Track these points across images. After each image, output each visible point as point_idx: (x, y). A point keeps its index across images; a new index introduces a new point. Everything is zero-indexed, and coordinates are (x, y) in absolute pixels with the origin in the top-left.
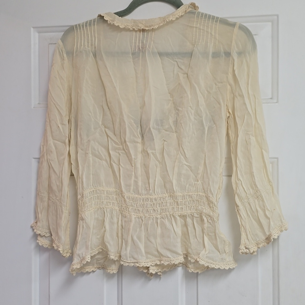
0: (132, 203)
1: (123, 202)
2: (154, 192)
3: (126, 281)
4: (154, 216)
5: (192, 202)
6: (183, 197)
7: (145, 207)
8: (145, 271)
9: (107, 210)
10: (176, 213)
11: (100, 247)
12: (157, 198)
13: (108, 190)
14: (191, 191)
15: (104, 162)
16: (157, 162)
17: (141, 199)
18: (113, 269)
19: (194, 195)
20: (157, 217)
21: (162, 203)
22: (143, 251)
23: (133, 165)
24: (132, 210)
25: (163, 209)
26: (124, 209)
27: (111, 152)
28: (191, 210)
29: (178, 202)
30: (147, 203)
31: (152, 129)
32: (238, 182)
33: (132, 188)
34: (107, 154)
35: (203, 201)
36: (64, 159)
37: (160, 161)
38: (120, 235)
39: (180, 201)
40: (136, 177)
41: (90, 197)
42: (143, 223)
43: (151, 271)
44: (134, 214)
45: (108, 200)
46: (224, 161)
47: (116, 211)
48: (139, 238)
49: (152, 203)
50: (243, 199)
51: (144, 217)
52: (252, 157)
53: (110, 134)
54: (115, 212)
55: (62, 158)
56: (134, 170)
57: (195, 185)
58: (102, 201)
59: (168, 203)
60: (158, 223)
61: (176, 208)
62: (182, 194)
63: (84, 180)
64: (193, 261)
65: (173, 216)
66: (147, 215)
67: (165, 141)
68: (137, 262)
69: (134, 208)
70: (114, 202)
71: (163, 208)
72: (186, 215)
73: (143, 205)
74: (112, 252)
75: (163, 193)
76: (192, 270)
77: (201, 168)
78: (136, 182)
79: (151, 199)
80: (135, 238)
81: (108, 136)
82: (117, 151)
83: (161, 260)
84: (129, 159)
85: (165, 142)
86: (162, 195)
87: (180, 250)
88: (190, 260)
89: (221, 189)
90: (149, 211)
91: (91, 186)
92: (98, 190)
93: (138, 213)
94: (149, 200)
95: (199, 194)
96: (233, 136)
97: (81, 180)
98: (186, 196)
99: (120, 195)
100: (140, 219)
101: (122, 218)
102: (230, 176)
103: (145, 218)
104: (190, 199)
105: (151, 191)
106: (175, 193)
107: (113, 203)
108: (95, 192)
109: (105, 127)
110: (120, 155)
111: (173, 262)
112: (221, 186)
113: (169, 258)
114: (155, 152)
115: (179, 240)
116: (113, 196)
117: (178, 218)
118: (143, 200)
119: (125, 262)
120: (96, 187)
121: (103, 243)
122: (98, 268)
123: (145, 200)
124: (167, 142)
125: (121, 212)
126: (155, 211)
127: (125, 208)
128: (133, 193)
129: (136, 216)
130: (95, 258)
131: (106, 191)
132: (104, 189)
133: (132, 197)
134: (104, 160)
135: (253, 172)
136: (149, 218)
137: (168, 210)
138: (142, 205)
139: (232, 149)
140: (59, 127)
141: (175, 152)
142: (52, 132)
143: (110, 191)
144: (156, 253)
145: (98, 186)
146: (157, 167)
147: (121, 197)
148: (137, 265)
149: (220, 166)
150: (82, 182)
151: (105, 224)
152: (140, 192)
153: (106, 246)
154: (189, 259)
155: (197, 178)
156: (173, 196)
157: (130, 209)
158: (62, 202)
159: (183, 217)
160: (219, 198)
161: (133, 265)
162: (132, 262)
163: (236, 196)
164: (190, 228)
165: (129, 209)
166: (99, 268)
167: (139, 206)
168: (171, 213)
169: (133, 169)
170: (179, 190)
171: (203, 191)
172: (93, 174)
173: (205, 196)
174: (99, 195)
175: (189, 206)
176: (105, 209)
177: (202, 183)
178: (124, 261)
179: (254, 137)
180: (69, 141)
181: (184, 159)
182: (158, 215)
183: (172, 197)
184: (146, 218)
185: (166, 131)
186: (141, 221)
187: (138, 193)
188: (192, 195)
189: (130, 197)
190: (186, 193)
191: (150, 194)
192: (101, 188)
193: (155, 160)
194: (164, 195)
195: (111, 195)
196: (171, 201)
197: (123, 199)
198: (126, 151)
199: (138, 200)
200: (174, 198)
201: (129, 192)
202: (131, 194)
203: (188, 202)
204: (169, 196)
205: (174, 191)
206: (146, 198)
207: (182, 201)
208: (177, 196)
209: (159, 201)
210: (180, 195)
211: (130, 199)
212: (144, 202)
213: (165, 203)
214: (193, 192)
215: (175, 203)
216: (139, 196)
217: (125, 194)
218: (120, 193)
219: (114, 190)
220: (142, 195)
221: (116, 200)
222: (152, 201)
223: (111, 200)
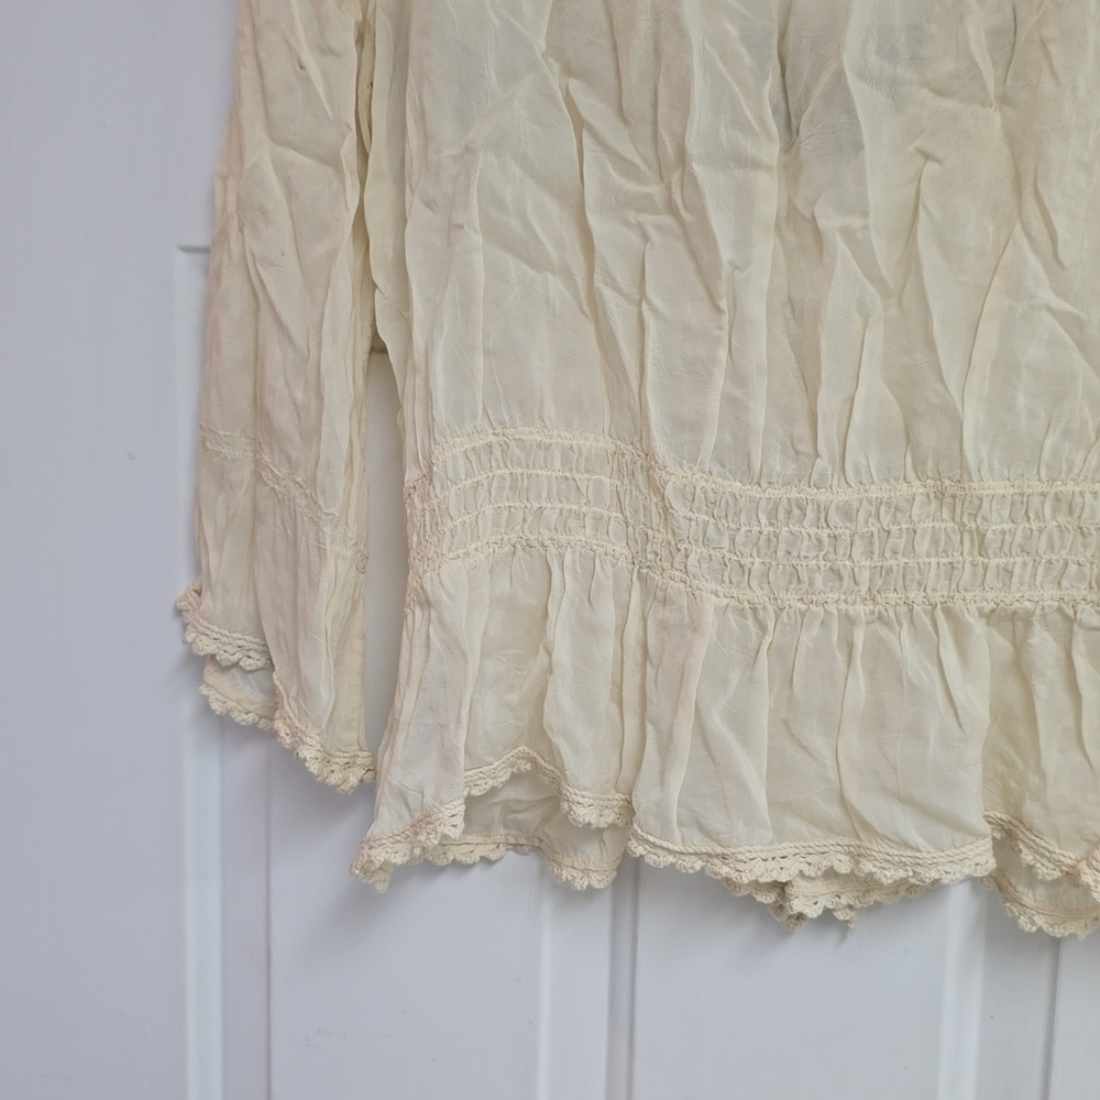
0: (706, 524)
2: (838, 465)
3: (655, 921)
4: (833, 609)
5: (1069, 537)
6: (1021, 505)
7: (781, 553)
8: (768, 898)
9: (561, 557)
10: (969, 596)
11: (521, 748)
12: (855, 504)
13: (571, 447)
14: (1070, 471)
15: (555, 285)
16: (871, 289)
17: (763, 503)
18: (591, 867)
19: (1088, 496)
20: (851, 612)
21: (884, 535)
22: (760, 795)
23: (724, 304)
24: (704, 566)
25: (890, 570)
26: (657, 554)
27: (593, 220)
28: (1065, 583)
29: (982, 536)
30: (795, 529)
31: (852, 81)
33: (710, 440)
34: (571, 236)
36: (331, 257)
37: (891, 284)
38: (631, 694)
39: (999, 527)
40: (737, 376)
41: (469, 482)
42: (768, 640)
43: (797, 905)
44: (712, 586)
45: (568, 500)
47: (614, 566)
48: (739, 721)
49: (824, 534)
51: (770, 608)
53: (595, 109)
54: (610, 572)
55: (322, 249)
56: (725, 334)
57: (1097, 437)
58: (536, 505)
59: (922, 538)
60: (851, 646)
61: (967, 566)
62: (1011, 491)
63: (440, 382)
64: (1047, 871)
65: (948, 612)
66: (791, 599)
67: (927, 156)
68: (724, 857)
69: (717, 554)
70: (605, 513)
71: (886, 564)
72: (1031, 614)
73: (769, 540)
74: (585, 789)
75: (897, 479)
76: (1040, 921)
78: (735, 407)
79: (822, 511)
80: (716, 722)
81: (580, 124)
82: (632, 217)
83: (860, 855)
84: (700, 271)
85: (931, 167)
86: (885, 486)
87: (974, 806)
88: (1031, 867)
90: (804, 577)
91: (474, 418)
92: (513, 444)
93: (738, 585)
94: (810, 515)
97: (419, 381)
98: (1036, 500)
99: (640, 477)
100: (750, 622)
101: (643, 603)
103: (777, 617)
104: (1062, 519)
105: (822, 464)
106: (971, 480)
107: (598, 519)
108: (497, 452)
109: (568, 70)
110: (646, 238)
111: (934, 875)
113: (908, 846)
114: (866, 228)
115: (974, 752)
116: (600, 483)
117: (978, 627)
118: (773, 514)
119: (654, 845)
120: (502, 423)
121: (537, 731)
122: (514, 845)
123: (781, 515)
124: (938, 161)
125: (645, 571)
126: (841, 579)
127: (664, 553)
128: (716, 468)
129: (726, 601)
130: (495, 801)
131: (562, 453)
132: (549, 441)
133: (705, 493)
134: (553, 272)
136: (803, 615)
137: (917, 576)
138: (762, 542)
140: (301, 67)
141: (991, 230)
142: (265, 97)
143: (580, 453)
144: (834, 812)
145: (518, 423)
146: (866, 316)
147: (641, 483)
148: (724, 870)
150: (429, 394)
151: (550, 633)
152: (757, 465)
153: (552, 752)
154: (1027, 857)
156: (954, 497)
157: (693, 559)
158: (321, 503)
159: (1014, 623)
161: (698, 865)
162: (696, 854)
164: (1048, 689)
165: (687, 556)
166: (516, 847)
167: (744, 545)
168: (937, 598)
169: (720, 328)
170: (996, 465)
172: (487, 352)
174: (520, 471)
175: (1050, 562)
176: (553, 550)
178: (651, 839)
180: (364, 154)
181: (1043, 276)
182: (854, 603)
183: (948, 500)
184: (784, 616)
185: (941, 93)
186: (754, 629)
187: (747, 473)
188: (1078, 499)
189: (698, 491)
190: (1039, 480)
191: (815, 477)
192: (534, 431)
193: (860, 274)
194: (899, 487)
195: (587, 471)
196: (943, 525)
197: (654, 500)
198: (686, 216)
199: (744, 512)
200: (958, 510)
201: (692, 465)
202: (705, 476)
203: (1044, 538)
204: (932, 496)
205: (963, 466)
206: (789, 499)
207: (1007, 526)
208: (981, 500)
209: (870, 520)
210: (1001, 492)
211: (696, 504)
212: (774, 521)
213: (900, 537)
214: (1082, 478)
215: (967, 537)
216: (749, 487)
217: (667, 472)
218: (642, 467)
219: (605, 444)
220: (770, 483)
221: (615, 501)
222: (826, 521)
223: (586, 504)
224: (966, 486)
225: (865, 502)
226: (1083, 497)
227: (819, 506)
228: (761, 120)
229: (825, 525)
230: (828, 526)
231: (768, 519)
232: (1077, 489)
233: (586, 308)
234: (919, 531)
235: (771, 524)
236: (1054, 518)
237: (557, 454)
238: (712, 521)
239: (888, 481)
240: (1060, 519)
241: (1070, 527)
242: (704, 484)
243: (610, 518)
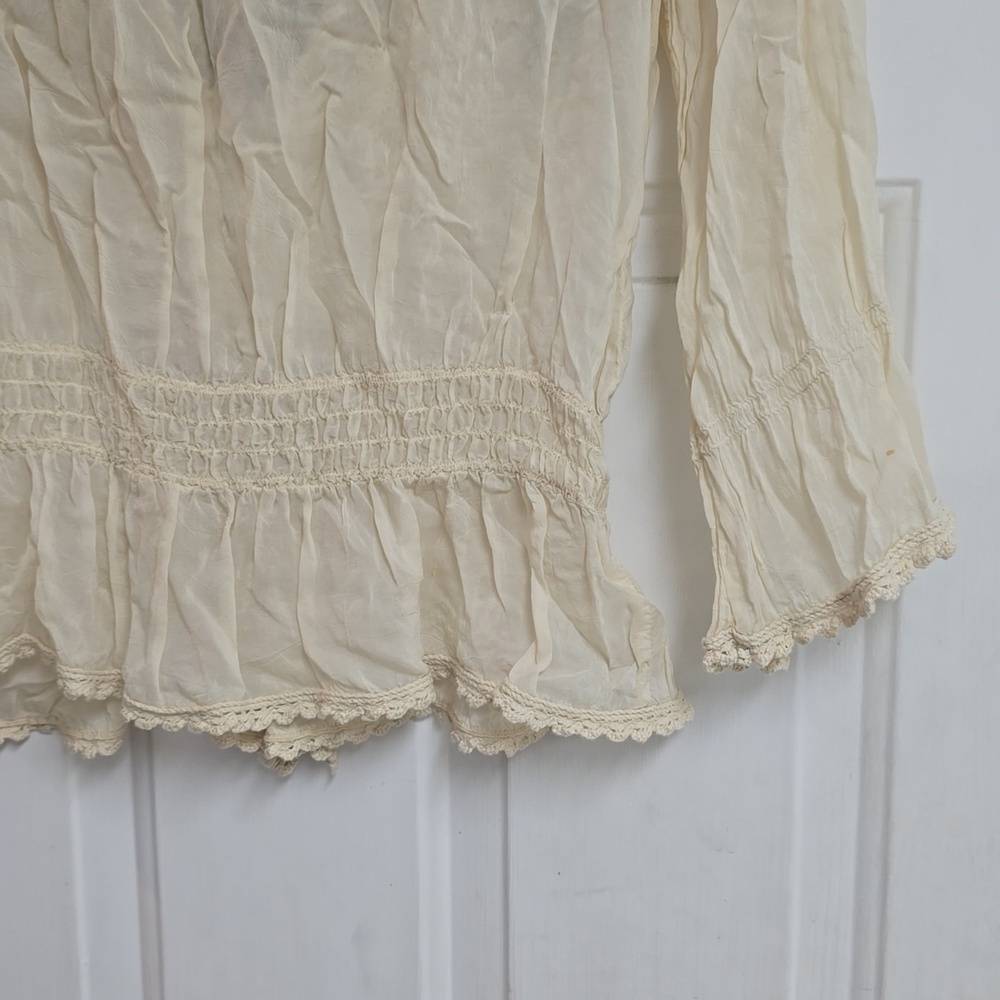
0: (167, 421)
1: (123, 419)
2: (277, 363)
3: (169, 783)
4: (283, 489)
5: (472, 415)
6: (430, 391)
7: (235, 444)
8: (251, 748)
9: (39, 458)
10: (395, 471)
11: (23, 636)
12: (295, 397)
13: (42, 358)
14: (467, 360)
15: (16, 210)
16: (293, 208)
17: (215, 400)
18: (98, 738)
19: (482, 379)
20: (299, 490)
21: (321, 422)
22: (232, 658)
23: (165, 224)
24: (169, 458)
25: (329, 453)
26: (128, 451)
27: (44, 152)
28: (470, 455)
29: (401, 418)
30: (245, 421)
31: (253, 23)
32: (706, 309)
33: (164, 346)
35: (526, 410)
37: (310, 204)
38: (116, 578)
39: (414, 411)
40: (183, 288)
42: (229, 521)
43: (273, 751)
44: (178, 476)
45: (43, 406)
46: (638, 199)
47: (90, 463)
48: (212, 597)
49: (270, 424)
50: (729, 401)
51: (230, 492)
52: (783, 173)
53: (36, 50)
54: (87, 468)
56: (168, 250)
57: (488, 329)
58: (12, 412)
59: (354, 422)
60: (302, 520)
61: (392, 445)
62: (422, 379)
64: (476, 700)
65: (380, 486)
66: (246, 483)
67: (330, 91)
68: (200, 714)
69: (179, 447)
70: (79, 416)
71: (326, 447)
72: (445, 482)
73: (224, 432)
74: (77, 666)
75: (329, 374)
76: (475, 743)
77: (522, 239)
78: (184, 315)
79: (266, 402)
80: (189, 595)
81: (25, 65)
82: (79, 147)
83: (322, 701)
84: (143, 195)
85: (334, 98)
86: (320, 380)
87: (413, 652)
88: (465, 697)
89: (619, 345)
90: (257, 463)
93: (201, 472)
94: (257, 408)
95: (510, 378)
96: (693, 59)
98: (443, 385)
99: (107, 382)
100: (214, 506)
101: (122, 496)
102: (667, 280)
103: (237, 499)
104: (464, 400)
105: (263, 363)
106: (387, 371)
107: (73, 422)
109: (12, 17)
110: (94, 167)
111: (380, 711)
112: (620, 333)
113: (358, 689)
114: (279, 153)
115: (410, 604)
116: (72, 389)
117: (405, 497)
118: (225, 409)
119: (142, 711)
121: (32, 620)
122: (37, 726)
123: (233, 410)
124: (338, 94)
125: (119, 466)
126: (289, 463)
127: (133, 449)
128: (171, 372)
129: (190, 488)
130: (9, 686)
131: (34, 363)
132: (20, 353)
133: (164, 393)
134: (13, 200)
135: (789, 257)
136: (259, 496)
137: (352, 457)
138: (218, 434)
139: (682, 134)
141: (387, 153)
143: (51, 362)
144: (298, 666)
146: (290, 232)
147: (109, 390)
148: (202, 725)
149: (620, 224)
151: (34, 528)
152: (207, 365)
153: (47, 637)
154: (462, 690)
155: (500, 294)
156: (376, 387)
157: (158, 452)
159: (431, 490)
160: (610, 397)
161: (181, 723)
162: (178, 714)
163: (696, 382)
164: (466, 547)
165: (153, 451)
166: (38, 727)
167: (203, 438)
168: (369, 474)
169: (164, 245)
170: (408, 357)
171: (530, 358)
173: (537, 386)
175: (458, 438)
176: (31, 452)
177: (524, 317)
178: (138, 705)
179: (799, 62)
181: (430, 192)
182: (302, 483)
183: (372, 389)
184: (243, 499)
185: (336, 34)
186: (218, 512)
187: (198, 373)
188: (474, 381)
189: (158, 392)
190: (444, 368)
191: (258, 375)
192: (5, 344)
193: (281, 195)
194: (331, 380)
195: (59, 379)
196: (370, 412)
197: (121, 402)
198: (127, 147)
199: (199, 408)
200: (380, 397)
201: (150, 368)
202: (163, 378)
203: (451, 416)
204: (359, 386)
205: (380, 359)
206: (237, 395)
207: (421, 410)
208: (397, 387)
209: (309, 410)
210: (413, 380)
211: (157, 403)
212: (227, 415)
213: (335, 423)
214: (477, 365)
215: (389, 419)
216: (202, 386)
217: (128, 376)
218: (108, 372)
219: (75, 354)
220: (220, 382)
221: (88, 405)
222: (271, 413)
223: (60, 409)
224: (384, 376)
225: (303, 395)
226: (479, 381)
227: (263, 400)
228: (183, 60)
229: (271, 416)
230: (274, 417)
231: (222, 413)
232: (474, 375)
233: (47, 232)
234: (350, 418)
235: (225, 418)
236: (458, 400)
237: (29, 365)
238: (173, 418)
239: (321, 375)
240: (462, 401)
241: (471, 407)
242: (161, 385)
243: (83, 420)
